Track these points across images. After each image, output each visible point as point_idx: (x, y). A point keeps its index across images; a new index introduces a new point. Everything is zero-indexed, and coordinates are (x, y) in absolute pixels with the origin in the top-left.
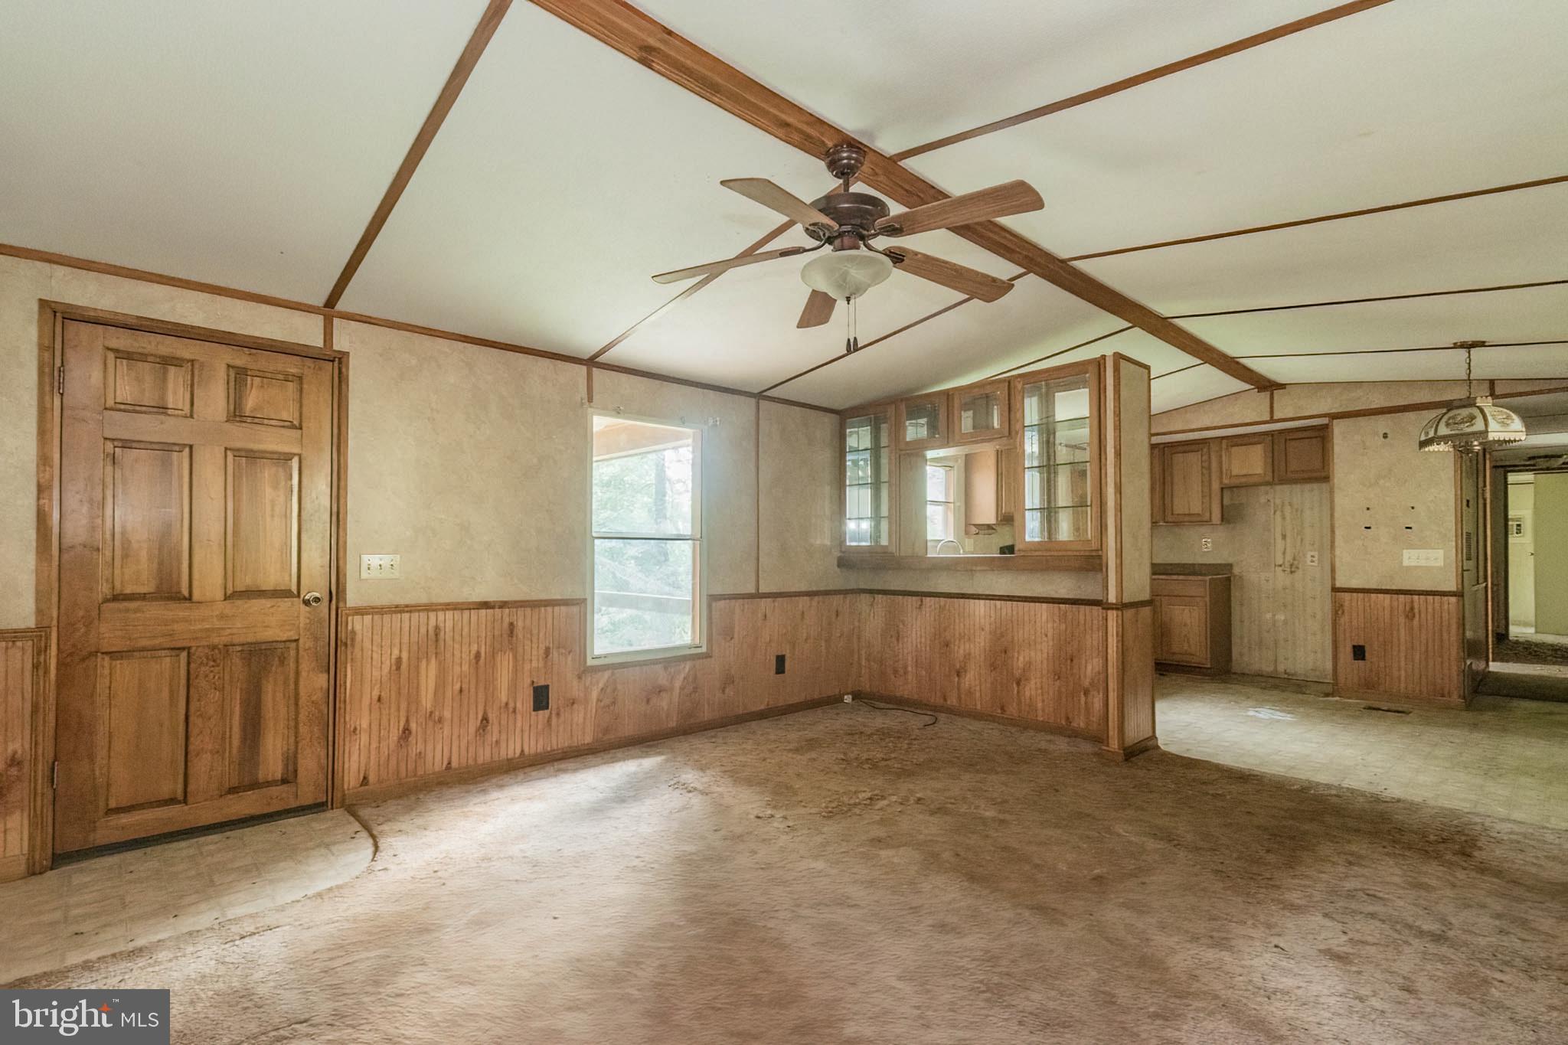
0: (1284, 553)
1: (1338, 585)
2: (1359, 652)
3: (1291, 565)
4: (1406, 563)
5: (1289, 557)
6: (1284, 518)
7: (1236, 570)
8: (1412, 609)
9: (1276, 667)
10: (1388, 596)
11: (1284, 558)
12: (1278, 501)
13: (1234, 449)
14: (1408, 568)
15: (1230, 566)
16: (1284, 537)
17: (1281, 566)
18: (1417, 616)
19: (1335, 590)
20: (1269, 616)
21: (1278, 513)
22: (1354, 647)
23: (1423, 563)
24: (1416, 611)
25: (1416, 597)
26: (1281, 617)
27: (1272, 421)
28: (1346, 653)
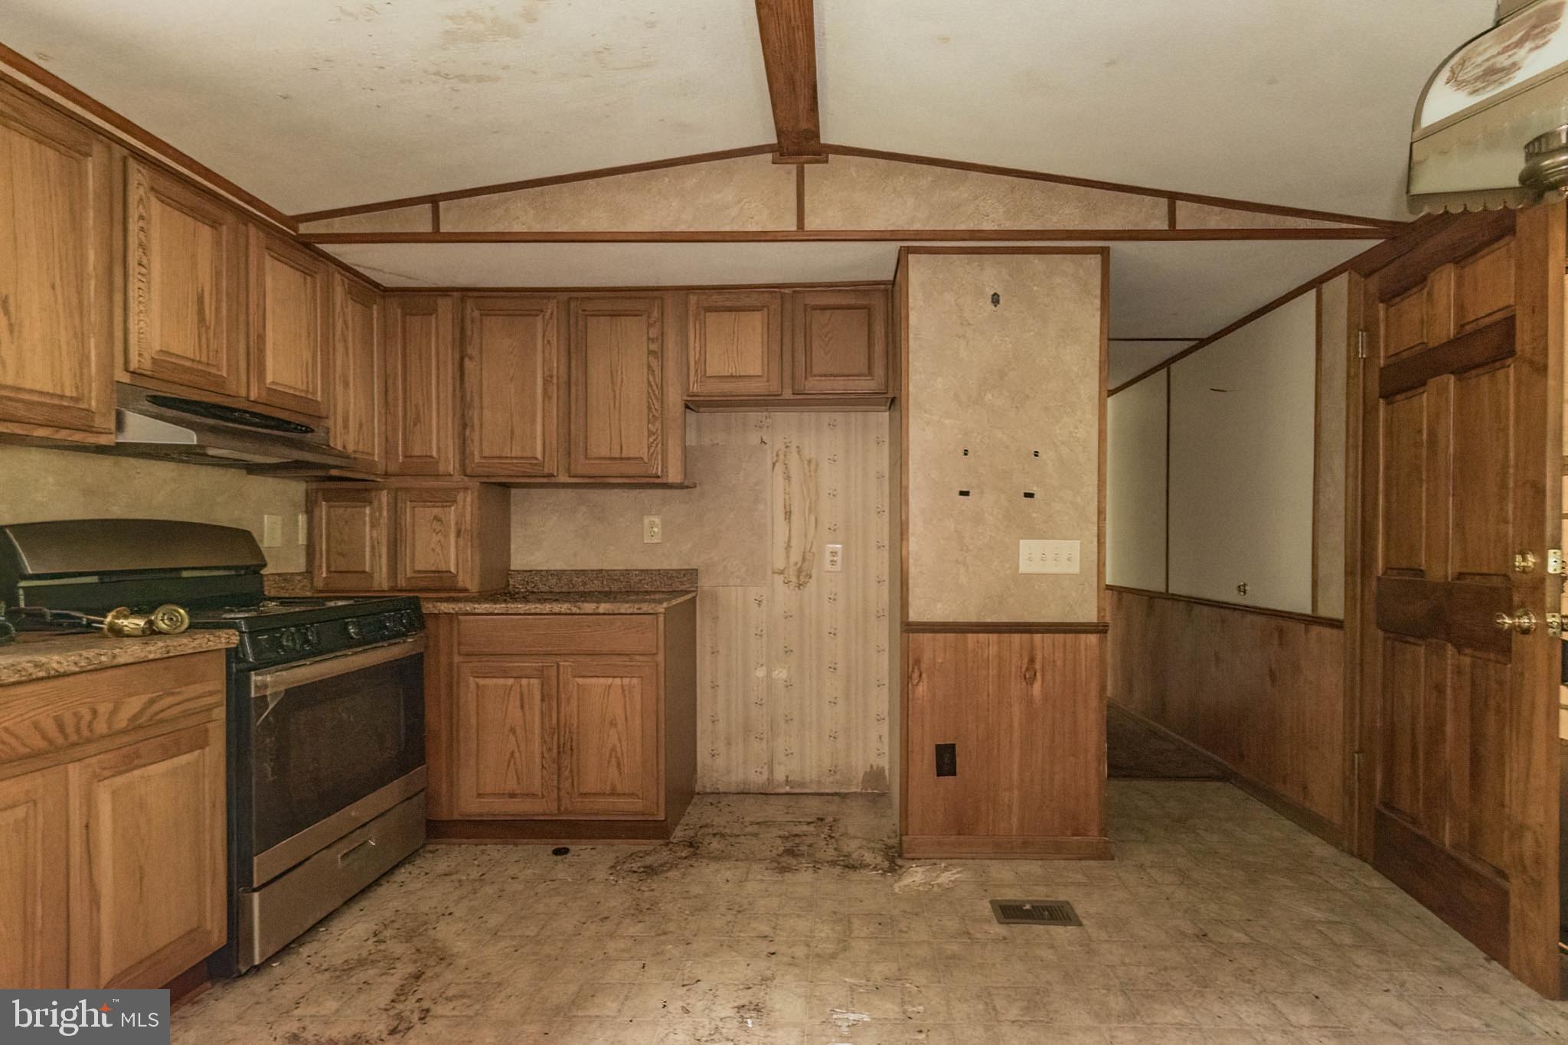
0: (788, 546)
1: (913, 617)
2: (946, 760)
3: (800, 571)
4: (1024, 568)
5: (795, 556)
6: (788, 478)
7: (705, 583)
8: (1032, 660)
9: (771, 772)
10: (994, 637)
11: (788, 557)
12: (779, 445)
13: (712, 318)
14: (1029, 577)
15: (692, 574)
16: (788, 514)
17: (782, 572)
18: (1039, 675)
19: (910, 628)
20: (761, 673)
21: (779, 468)
22: (938, 747)
23: (1051, 568)
24: (1038, 666)
25: (1038, 637)
26: (780, 674)
27: (801, 235)
28: (925, 761)
